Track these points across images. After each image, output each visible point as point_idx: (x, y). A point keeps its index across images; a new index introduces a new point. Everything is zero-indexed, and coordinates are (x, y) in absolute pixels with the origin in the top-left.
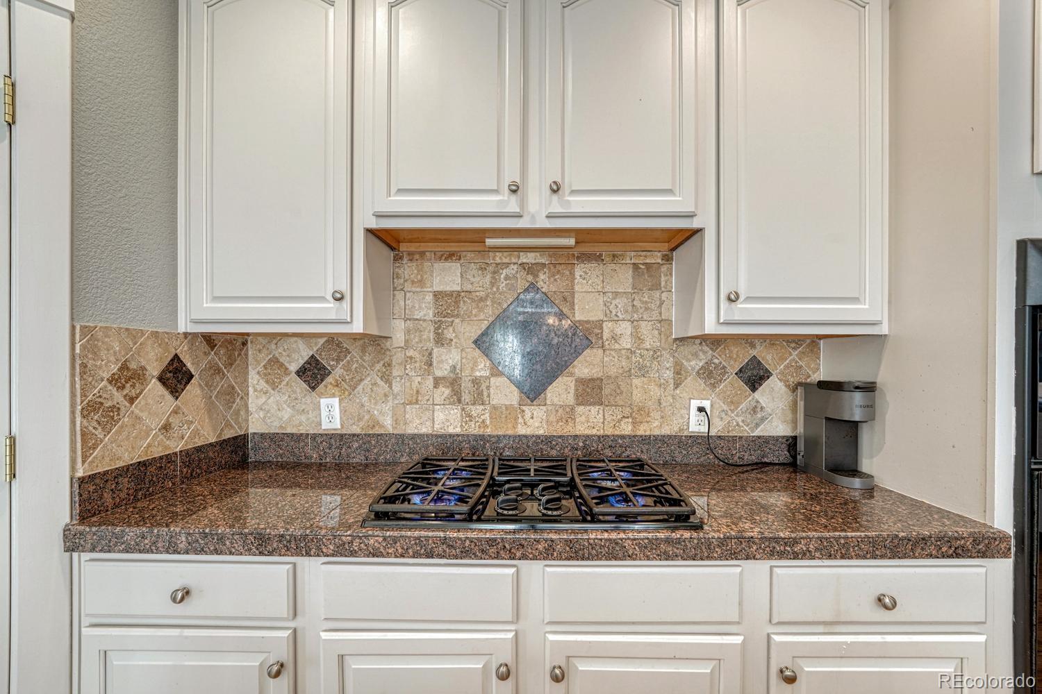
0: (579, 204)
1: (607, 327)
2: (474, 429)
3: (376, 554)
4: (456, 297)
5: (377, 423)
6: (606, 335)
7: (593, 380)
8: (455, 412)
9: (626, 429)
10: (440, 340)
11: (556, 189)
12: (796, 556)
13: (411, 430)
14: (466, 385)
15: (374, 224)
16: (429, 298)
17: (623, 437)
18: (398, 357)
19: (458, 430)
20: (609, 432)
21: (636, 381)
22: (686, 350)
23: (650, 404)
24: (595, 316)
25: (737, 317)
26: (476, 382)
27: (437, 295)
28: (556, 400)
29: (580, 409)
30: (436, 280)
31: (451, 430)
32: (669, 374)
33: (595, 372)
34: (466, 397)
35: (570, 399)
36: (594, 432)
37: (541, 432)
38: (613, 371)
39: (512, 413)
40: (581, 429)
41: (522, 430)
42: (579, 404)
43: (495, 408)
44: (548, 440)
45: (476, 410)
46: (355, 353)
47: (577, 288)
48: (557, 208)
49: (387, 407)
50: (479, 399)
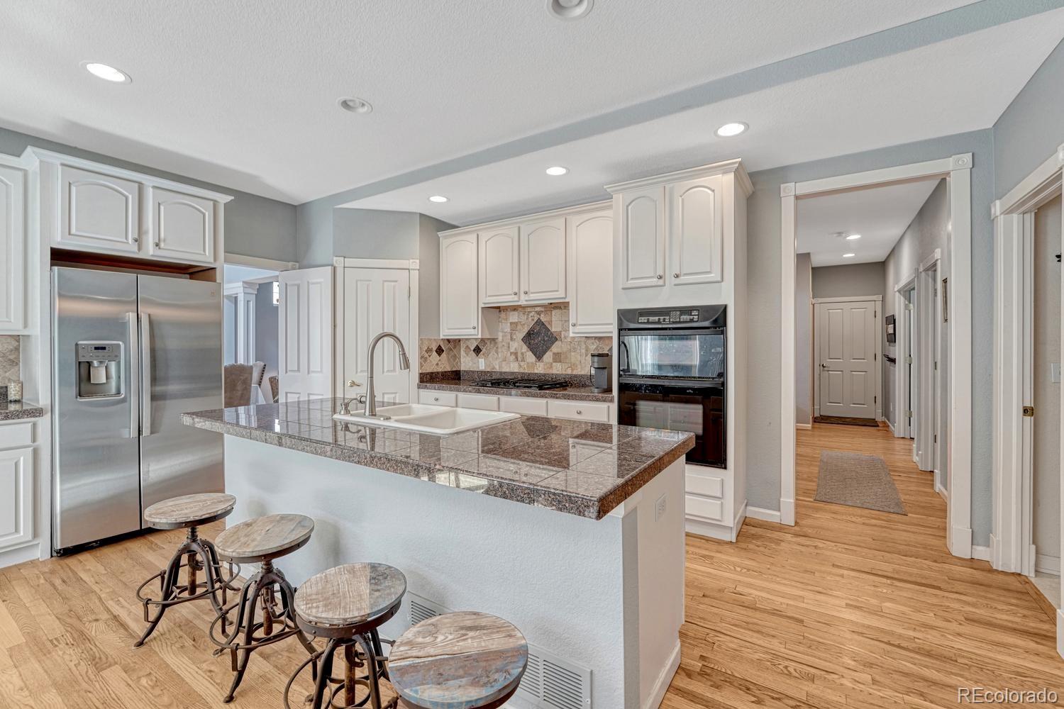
0: (533, 296)
1: (563, 333)
2: (522, 371)
3: (470, 392)
4: (516, 324)
5: (494, 368)
6: (563, 336)
7: (558, 353)
8: (516, 364)
9: (569, 372)
10: (512, 339)
11: (526, 293)
12: (557, 398)
13: (503, 370)
14: (519, 355)
15: (483, 306)
16: (509, 324)
17: (568, 375)
18: (500, 345)
19: (517, 371)
20: (564, 373)
21: (573, 354)
22: (590, 341)
23: (578, 363)
24: (559, 330)
25: (577, 331)
26: (522, 354)
27: (511, 323)
28: (547, 361)
29: (554, 364)
30: (511, 318)
31: (515, 371)
32: (583, 351)
33: (559, 351)
34: (519, 359)
35: (551, 360)
36: (558, 372)
37: (541, 372)
38: (565, 350)
39: (533, 365)
40: (554, 371)
41: (536, 371)
42: (554, 362)
43: (528, 363)
44: (544, 375)
45: (522, 364)
46: (488, 343)
47: (553, 319)
48: (527, 298)
49: (497, 362)
50: (523, 360)
